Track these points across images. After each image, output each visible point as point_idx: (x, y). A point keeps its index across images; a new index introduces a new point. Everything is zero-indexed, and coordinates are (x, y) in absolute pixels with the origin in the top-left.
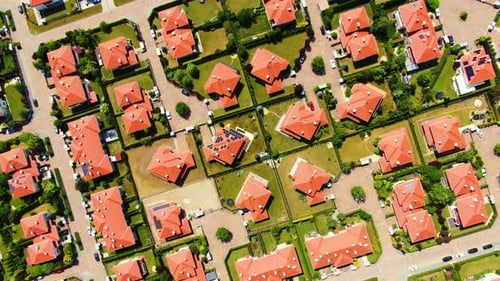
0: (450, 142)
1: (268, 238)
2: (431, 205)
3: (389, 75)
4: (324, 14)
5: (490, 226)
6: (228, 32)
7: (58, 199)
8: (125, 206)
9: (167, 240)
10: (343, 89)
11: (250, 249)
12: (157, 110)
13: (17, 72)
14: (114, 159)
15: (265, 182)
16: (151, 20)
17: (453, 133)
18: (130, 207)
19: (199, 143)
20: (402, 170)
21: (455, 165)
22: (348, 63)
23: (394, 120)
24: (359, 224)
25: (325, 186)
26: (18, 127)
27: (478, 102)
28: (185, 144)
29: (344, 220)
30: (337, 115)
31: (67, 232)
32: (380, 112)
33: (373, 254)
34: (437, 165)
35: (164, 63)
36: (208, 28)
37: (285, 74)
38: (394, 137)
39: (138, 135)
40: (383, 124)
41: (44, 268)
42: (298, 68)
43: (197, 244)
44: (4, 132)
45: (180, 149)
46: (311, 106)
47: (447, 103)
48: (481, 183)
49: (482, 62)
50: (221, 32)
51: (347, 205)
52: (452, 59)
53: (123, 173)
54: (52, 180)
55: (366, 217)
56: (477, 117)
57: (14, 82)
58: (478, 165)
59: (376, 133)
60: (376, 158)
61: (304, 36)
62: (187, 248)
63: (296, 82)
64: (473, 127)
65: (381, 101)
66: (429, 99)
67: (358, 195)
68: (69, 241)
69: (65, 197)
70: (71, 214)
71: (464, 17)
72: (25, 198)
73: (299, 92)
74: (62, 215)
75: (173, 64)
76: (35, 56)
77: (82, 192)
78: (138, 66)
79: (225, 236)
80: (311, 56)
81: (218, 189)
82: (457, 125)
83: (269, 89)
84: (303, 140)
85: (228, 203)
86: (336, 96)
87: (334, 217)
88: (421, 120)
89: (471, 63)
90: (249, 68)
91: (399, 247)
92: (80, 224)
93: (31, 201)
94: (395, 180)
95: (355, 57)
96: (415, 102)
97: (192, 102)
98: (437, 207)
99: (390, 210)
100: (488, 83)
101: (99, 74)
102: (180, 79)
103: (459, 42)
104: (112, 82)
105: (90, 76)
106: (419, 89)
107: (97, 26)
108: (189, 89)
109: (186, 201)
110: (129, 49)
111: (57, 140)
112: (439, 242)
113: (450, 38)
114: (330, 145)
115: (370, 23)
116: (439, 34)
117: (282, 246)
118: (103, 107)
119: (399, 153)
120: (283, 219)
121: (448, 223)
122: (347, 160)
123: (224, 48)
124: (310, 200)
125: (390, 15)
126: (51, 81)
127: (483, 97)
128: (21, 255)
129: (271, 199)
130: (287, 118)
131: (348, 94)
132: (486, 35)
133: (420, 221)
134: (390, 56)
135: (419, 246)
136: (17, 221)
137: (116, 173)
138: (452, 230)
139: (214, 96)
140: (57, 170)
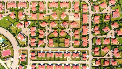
0: (34, 15)
1: (63, 9)
2: (39, 7)
3: (39, 27)
4: (45, 39)
5: (32, 2)
6: (59, 41)
7: (92, 24)
8: (83, 20)
9: (78, 13)
10: (46, 27)
11: (66, 8)
12: (73, 33)
13: (93, 45)
14: (82, 28)
15: (61, 17)
16: (70, 46)
17: (33, 16)
18: (82, 20)
19: (69, 26)
20: (42, 13)
21: (34, 11)
22: (44, 31)
23: (40, 20)
24: (50, 7)
25: (53, 14)
26: (95, 37)
27: (28, 19)
28: (71, 27)
29: (52, 8)
30: (48, 24)
31: (93, 19)
32: (42, 22)
33: (49, 2)
34: (37, 12)
35: (70, 39)
36: (62, 42)
37: (53, 32)
38: (41, 18)
39: (77, 30)
40: (42, 20)
41: (98, 15)
42: (51, 32)
43: (74, 11)
44: (97, 37)
45: (72, 26)
46: (51, 26)
47: (32, 21)
48: (31, 8)
49: (26, 25)
50: (60, 41)
51: (51, 10)
52: (30, 26)
53: (81, 25)
54: (92, 27)
55: (48, 8)
56: (29, 17)
57: (93, 44)
58: (31, 11)
59: (43, 19)
60: (44, 16)
61: (49, 36)
62: (75, 11)
63: (52, 30)
64: (30, 16)
65: (41, 24)
66: (35, 22)
67: (49, 11)
68: (93, 18)
69: (91, 24)
70: (91, 22)
71: (26, 32)
72: (97, 26)
73: (52, 29)
74: (93, 22)
75: (69, 39)
76: (89, 46)
77: (88, 24)
78: (74, 40)
79: (69, 11)
80: (49, 33)
81: (68, 19)
82: (32, 17)
83: (56, 30)
84: (54, 22)
85: (67, 16)
86: (47, 26)
87: (53, 9)
88: (36, 19)
89: (28, 25)
90: (58, 34)
91: (45, 2)
92: (90, 20)
93: (97, 25)
94: (43, 12)
95: (43, 31)
96: (36, 22)
97: (68, 32)
98: (38, 6)
99: (45, 8)
100: (26, 22)
101: (80, 41)
102: (68, 36)
103: (28, 29)
104: (79, 39)
105: (82, 41)
106: (35, 24)
107: (78, 48)
108: (68, 34)
109: (73, 18)
110: (74, 43)
111: (90, 33)
112: (39, 1)
113: (29, 29)
114: (50, 20)
115: (39, 35)
116: (30, 31)
117: (62, 7)
118: (81, 36)
119: (41, 15)
120: (60, 11)
121: (37, 4)
122: (49, 17)
123: (61, 39)
124: (56, 13)
125: (36, 35)
126: (88, 42)
127: (27, 20)
128: (101, 18)
129: (61, 15)
130: (55, 25)
131: (45, 26)
132: (24, 28)
133: (41, 5)
134: (38, 30)
135: (42, 2)
136: (100, 23)
137: (82, 25)
138: (37, 2)
139: (64, 32)
140: (91, 29)
